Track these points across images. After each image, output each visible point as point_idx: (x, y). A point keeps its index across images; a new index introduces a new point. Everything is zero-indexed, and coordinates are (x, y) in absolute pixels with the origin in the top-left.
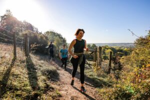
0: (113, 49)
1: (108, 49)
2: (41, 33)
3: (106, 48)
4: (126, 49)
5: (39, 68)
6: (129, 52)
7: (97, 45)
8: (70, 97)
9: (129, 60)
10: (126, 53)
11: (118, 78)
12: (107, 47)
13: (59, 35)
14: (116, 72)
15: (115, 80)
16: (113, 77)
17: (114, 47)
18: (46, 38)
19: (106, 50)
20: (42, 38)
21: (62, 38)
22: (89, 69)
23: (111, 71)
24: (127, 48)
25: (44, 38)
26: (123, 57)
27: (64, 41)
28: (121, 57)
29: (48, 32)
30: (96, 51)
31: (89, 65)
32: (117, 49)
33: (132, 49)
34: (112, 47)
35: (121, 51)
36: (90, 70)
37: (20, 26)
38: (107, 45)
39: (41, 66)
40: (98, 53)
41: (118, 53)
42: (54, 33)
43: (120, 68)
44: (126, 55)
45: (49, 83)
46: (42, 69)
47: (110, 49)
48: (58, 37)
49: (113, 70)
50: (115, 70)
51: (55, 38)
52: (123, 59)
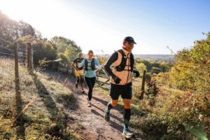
0: (146, 63)
1: (139, 62)
2: (46, 39)
3: (137, 62)
4: (163, 63)
6: (168, 67)
8: (95, 130)
9: (167, 78)
10: (164, 69)
12: (139, 60)
13: (72, 43)
14: (150, 96)
15: (149, 107)
16: (147, 103)
17: (148, 60)
18: (54, 46)
19: (137, 64)
20: (49, 47)
21: (76, 46)
23: (145, 95)
24: (166, 61)
25: (52, 47)
26: (160, 74)
27: (79, 50)
28: (157, 73)
29: (55, 38)
32: (152, 63)
33: (172, 64)
34: (145, 60)
35: (157, 65)
37: (14, 27)
38: (138, 57)
39: (52, 89)
41: (154, 68)
42: (65, 40)
43: (155, 92)
44: (164, 71)
45: (67, 113)
46: (55, 93)
47: (143, 62)
48: (70, 45)
49: (147, 94)
50: (150, 93)
51: (66, 46)
52: (159, 76)
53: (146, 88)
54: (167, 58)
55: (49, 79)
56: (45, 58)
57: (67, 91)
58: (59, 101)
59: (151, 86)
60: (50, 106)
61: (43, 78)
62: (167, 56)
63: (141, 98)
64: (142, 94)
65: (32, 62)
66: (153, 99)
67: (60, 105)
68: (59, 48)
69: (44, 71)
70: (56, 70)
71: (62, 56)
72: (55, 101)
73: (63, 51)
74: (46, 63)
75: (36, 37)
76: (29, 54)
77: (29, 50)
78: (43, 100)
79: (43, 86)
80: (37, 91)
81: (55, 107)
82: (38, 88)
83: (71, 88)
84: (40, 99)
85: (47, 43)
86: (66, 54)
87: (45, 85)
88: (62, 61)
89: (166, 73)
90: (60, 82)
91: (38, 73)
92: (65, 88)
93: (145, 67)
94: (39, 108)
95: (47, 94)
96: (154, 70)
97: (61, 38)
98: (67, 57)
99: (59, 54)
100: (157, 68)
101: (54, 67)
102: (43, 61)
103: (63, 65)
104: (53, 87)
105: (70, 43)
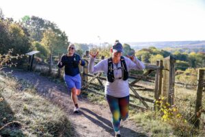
0: (165, 54)
1: (155, 54)
2: (11, 20)
3: (151, 52)
4: (192, 54)
5: (26, 118)
6: (200, 59)
10: (194, 63)
12: (154, 50)
13: (52, 26)
17: (168, 50)
19: (152, 56)
21: (58, 31)
24: (197, 51)
25: (22, 33)
26: (188, 71)
27: (64, 38)
28: (184, 70)
30: (161, 68)
31: (143, 99)
32: (175, 53)
35: (183, 57)
38: (153, 45)
39: (27, 112)
41: (178, 61)
47: (161, 53)
48: (50, 29)
51: (44, 31)
52: (188, 74)
54: (198, 46)
56: (11, 51)
62: (199, 42)
68: (32, 34)
70: (30, 69)
71: (38, 46)
86: (44, 43)
96: (179, 64)
97: (34, 18)
98: (46, 47)
99: (34, 43)
100: (183, 62)
101: (27, 64)
102: (7, 56)
103: (41, 60)
104: (28, 107)
105: (49, 26)
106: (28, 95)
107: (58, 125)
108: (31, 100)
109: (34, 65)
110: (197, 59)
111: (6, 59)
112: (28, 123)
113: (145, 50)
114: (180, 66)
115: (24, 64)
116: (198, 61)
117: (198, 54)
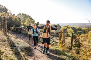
0: (73, 28)
1: (69, 28)
2: (14, 15)
4: (84, 28)
7: (60, 25)
9: (86, 37)
10: (85, 32)
11: (78, 53)
12: (69, 27)
13: (29, 17)
14: (76, 48)
16: (74, 52)
17: (75, 27)
18: (19, 19)
20: (16, 19)
21: (32, 19)
22: (55, 45)
23: (73, 48)
24: (86, 27)
25: (18, 20)
26: (82, 35)
28: (80, 34)
29: (20, 14)
30: (61, 32)
31: (56, 42)
32: (77, 28)
33: (90, 29)
36: (56, 47)
38: (69, 25)
39: (18, 44)
40: (63, 34)
41: (78, 31)
42: (25, 15)
43: (80, 46)
44: (85, 33)
45: (27, 58)
46: (20, 46)
47: (71, 28)
48: (28, 18)
49: (74, 47)
50: (76, 46)
51: (26, 19)
52: (82, 36)
53: (74, 43)
55: (16, 38)
56: (14, 26)
57: (27, 45)
58: (22, 51)
59: (77, 42)
60: (17, 54)
61: (13, 37)
62: (87, 24)
63: (71, 49)
64: (71, 47)
65: (6, 28)
66: (78, 50)
67: (22, 53)
68: (22, 20)
69: (13, 33)
70: (20, 33)
71: (24, 25)
72: (20, 51)
73: (24, 22)
74: (15, 29)
75: (8, 14)
76: (4, 23)
77: (4, 21)
78: (12, 50)
79: (13, 42)
80: (9, 45)
81: (20, 54)
82: (10, 43)
83: (29, 43)
84: (11, 50)
85: (15, 17)
86: (26, 23)
87: (14, 41)
88: (24, 28)
89: (86, 34)
90: (22, 39)
91: (10, 35)
92: (25, 43)
93: (73, 30)
94: (10, 55)
95: (15, 47)
96: (78, 32)
97: (23, 14)
98: (27, 25)
99: (22, 23)
100: (80, 31)
101: (19, 31)
102: (13, 27)
103: (25, 30)
104: (18, 43)
105: (28, 17)
106: (19, 40)
107: (27, 48)
108: (20, 41)
109: (22, 31)
110: (86, 30)
111: (12, 28)
112: (18, 46)
113: (65, 26)
114: (79, 33)
115: (18, 31)
116: (86, 31)
117: (86, 29)
